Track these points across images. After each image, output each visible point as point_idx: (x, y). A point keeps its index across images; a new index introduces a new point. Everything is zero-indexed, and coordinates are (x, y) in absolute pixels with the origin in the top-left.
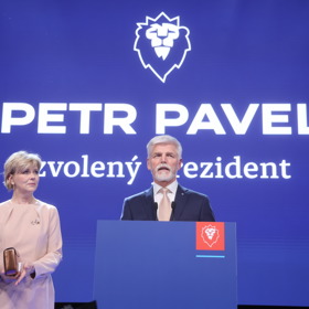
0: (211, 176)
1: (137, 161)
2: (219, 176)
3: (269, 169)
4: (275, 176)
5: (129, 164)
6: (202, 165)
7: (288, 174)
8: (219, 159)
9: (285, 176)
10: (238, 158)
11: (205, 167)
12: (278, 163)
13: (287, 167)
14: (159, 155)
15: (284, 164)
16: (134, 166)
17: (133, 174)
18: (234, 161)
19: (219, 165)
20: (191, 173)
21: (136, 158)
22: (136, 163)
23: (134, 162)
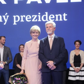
0: (36, 20)
2: (39, 20)
3: (59, 17)
4: (61, 20)
5: (4, 16)
6: (33, 16)
7: (66, 19)
8: (39, 14)
9: (65, 20)
10: (47, 13)
11: (34, 17)
12: (62, 14)
13: (66, 16)
15: (65, 15)
16: (6, 17)
17: (6, 21)
18: (45, 14)
19: (39, 16)
20: (28, 19)
21: (7, 14)
22: (7, 16)
23: (6, 16)
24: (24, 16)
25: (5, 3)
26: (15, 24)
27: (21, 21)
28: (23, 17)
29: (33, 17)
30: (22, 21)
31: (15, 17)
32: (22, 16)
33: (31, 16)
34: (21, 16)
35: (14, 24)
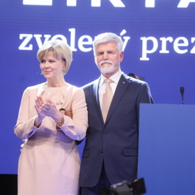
1: (125, 35)
6: (193, 39)
14: (102, 53)
20: (181, 48)
21: (124, 32)
22: (125, 38)
23: (122, 37)
24: (170, 39)
25: (122, 5)
26: (144, 58)
27: (161, 52)
28: (168, 42)
29: (192, 41)
30: (164, 51)
31: (144, 40)
32: (164, 40)
33: (189, 41)
34: (161, 39)
35: (141, 59)
